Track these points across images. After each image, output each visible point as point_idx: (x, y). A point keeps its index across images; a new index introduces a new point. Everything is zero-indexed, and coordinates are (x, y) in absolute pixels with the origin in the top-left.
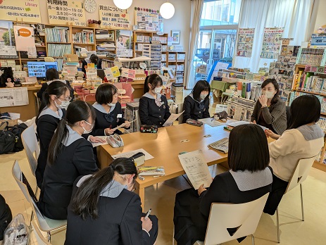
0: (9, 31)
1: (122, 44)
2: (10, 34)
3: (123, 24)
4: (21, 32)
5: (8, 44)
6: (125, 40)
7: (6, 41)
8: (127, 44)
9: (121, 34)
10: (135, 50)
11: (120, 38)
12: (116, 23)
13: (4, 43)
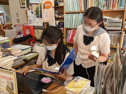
0: (39, 5)
2: (39, 8)
4: (45, 5)
5: (38, 17)
7: (37, 14)
13: (36, 16)
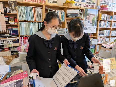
1: (89, 22)
3: (90, 5)
6: (92, 18)
8: (93, 21)
9: (89, 12)
10: (99, 27)
11: (88, 17)
12: (85, 4)
